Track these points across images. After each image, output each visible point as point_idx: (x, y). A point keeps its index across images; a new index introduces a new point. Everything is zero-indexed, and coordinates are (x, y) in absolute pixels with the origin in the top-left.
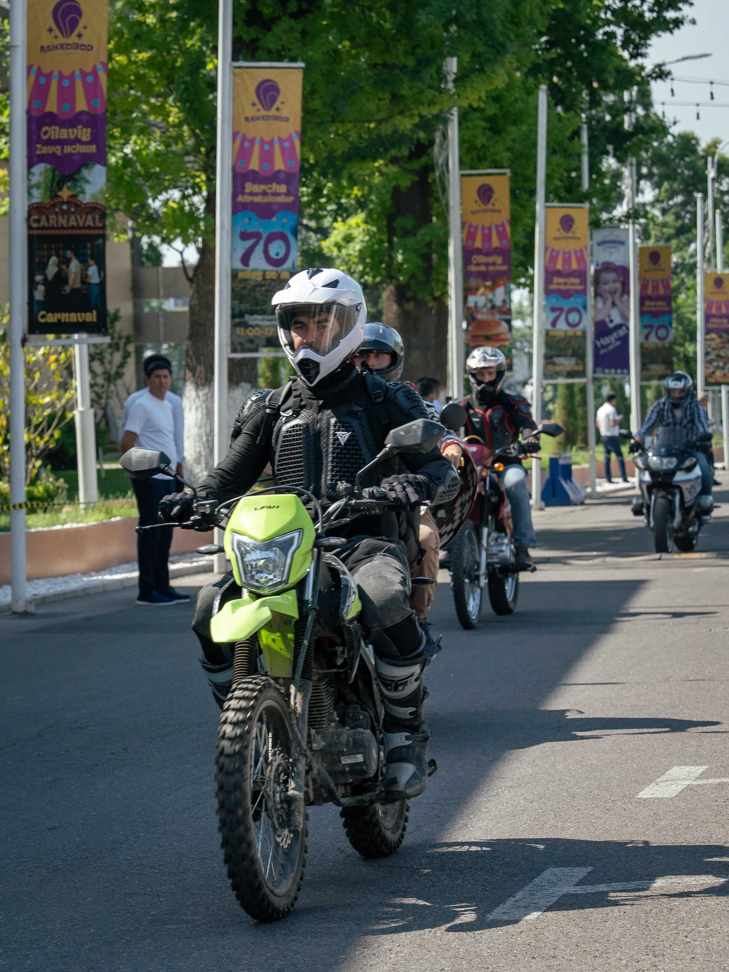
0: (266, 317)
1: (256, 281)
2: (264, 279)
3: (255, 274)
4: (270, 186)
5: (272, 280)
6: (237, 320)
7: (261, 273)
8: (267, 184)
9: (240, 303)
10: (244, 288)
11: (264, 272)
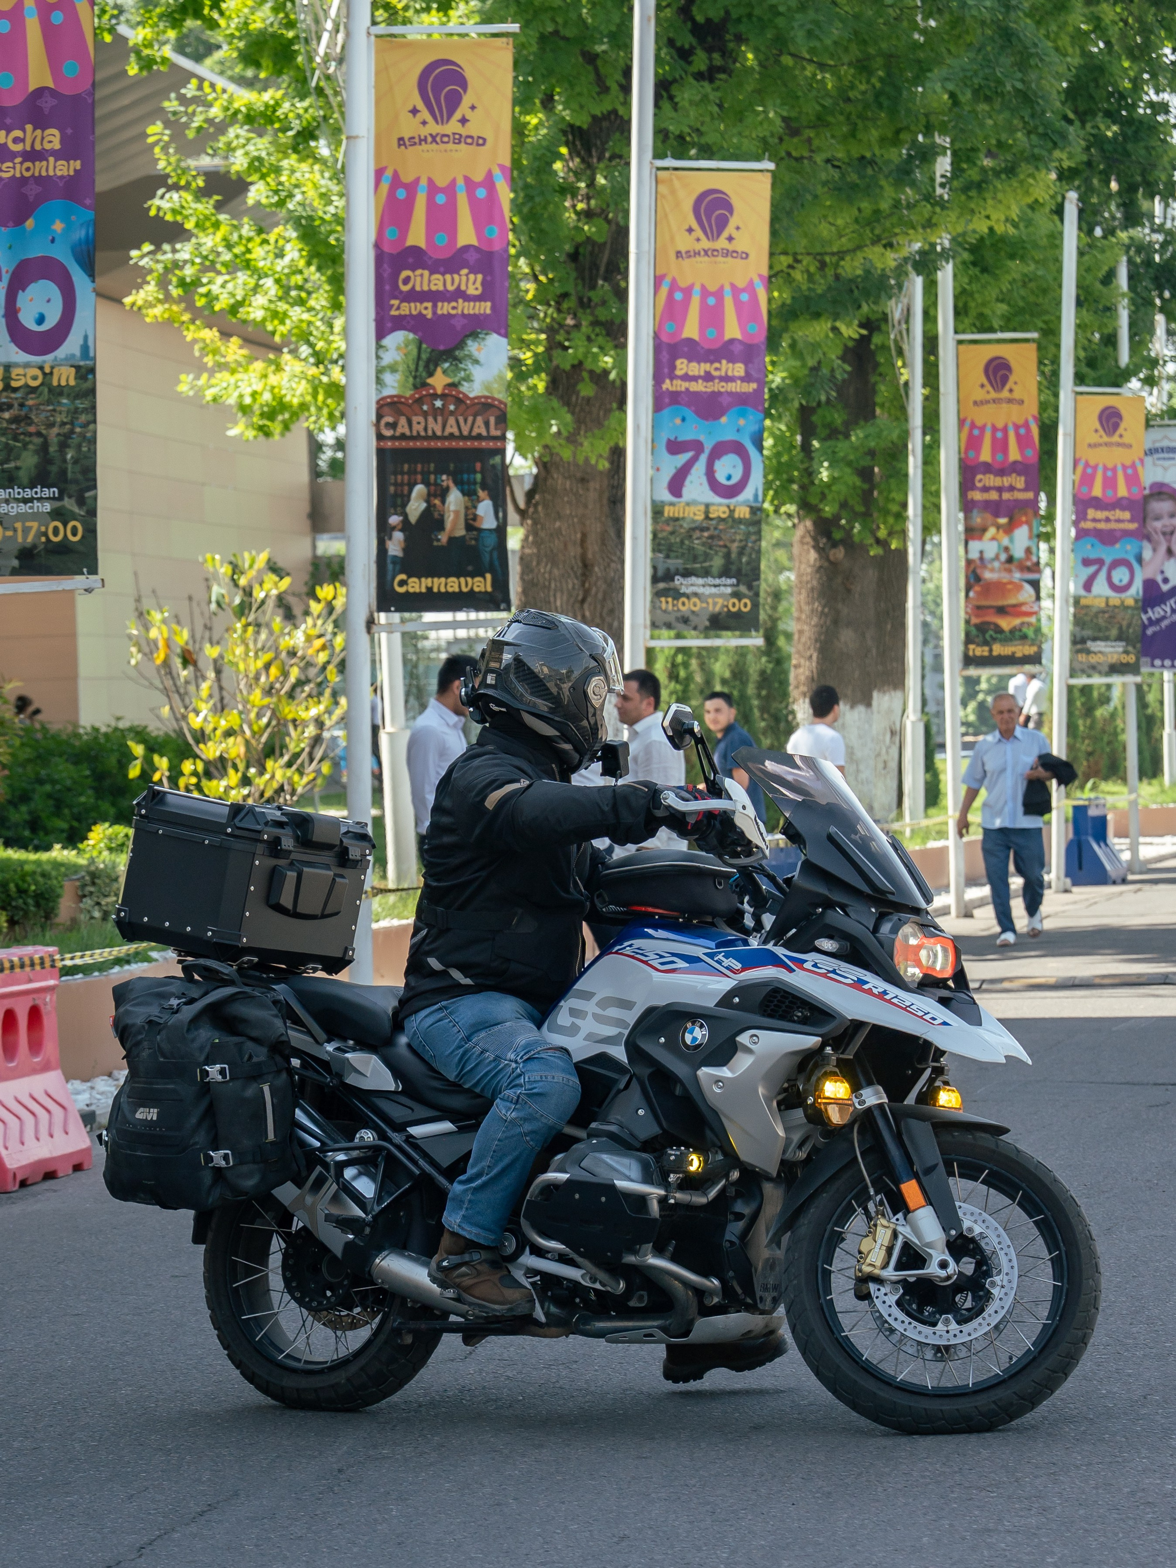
0: (710, 580)
1: (694, 521)
2: (707, 517)
3: (693, 509)
4: (717, 365)
5: (721, 520)
6: (661, 585)
7: (702, 508)
8: (712, 362)
9: (667, 557)
10: (672, 533)
11: (707, 506)
